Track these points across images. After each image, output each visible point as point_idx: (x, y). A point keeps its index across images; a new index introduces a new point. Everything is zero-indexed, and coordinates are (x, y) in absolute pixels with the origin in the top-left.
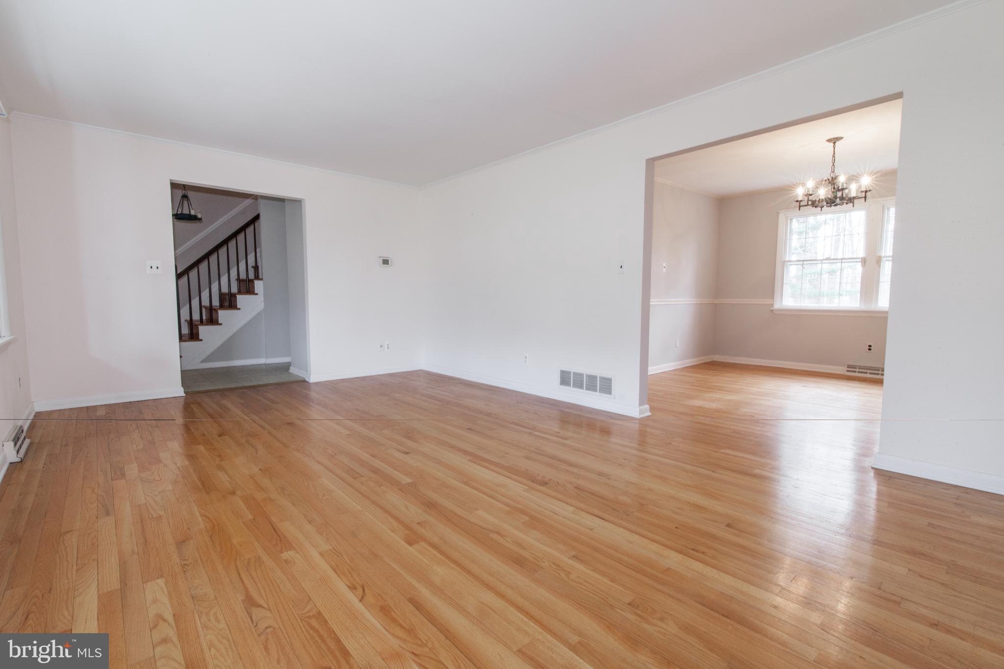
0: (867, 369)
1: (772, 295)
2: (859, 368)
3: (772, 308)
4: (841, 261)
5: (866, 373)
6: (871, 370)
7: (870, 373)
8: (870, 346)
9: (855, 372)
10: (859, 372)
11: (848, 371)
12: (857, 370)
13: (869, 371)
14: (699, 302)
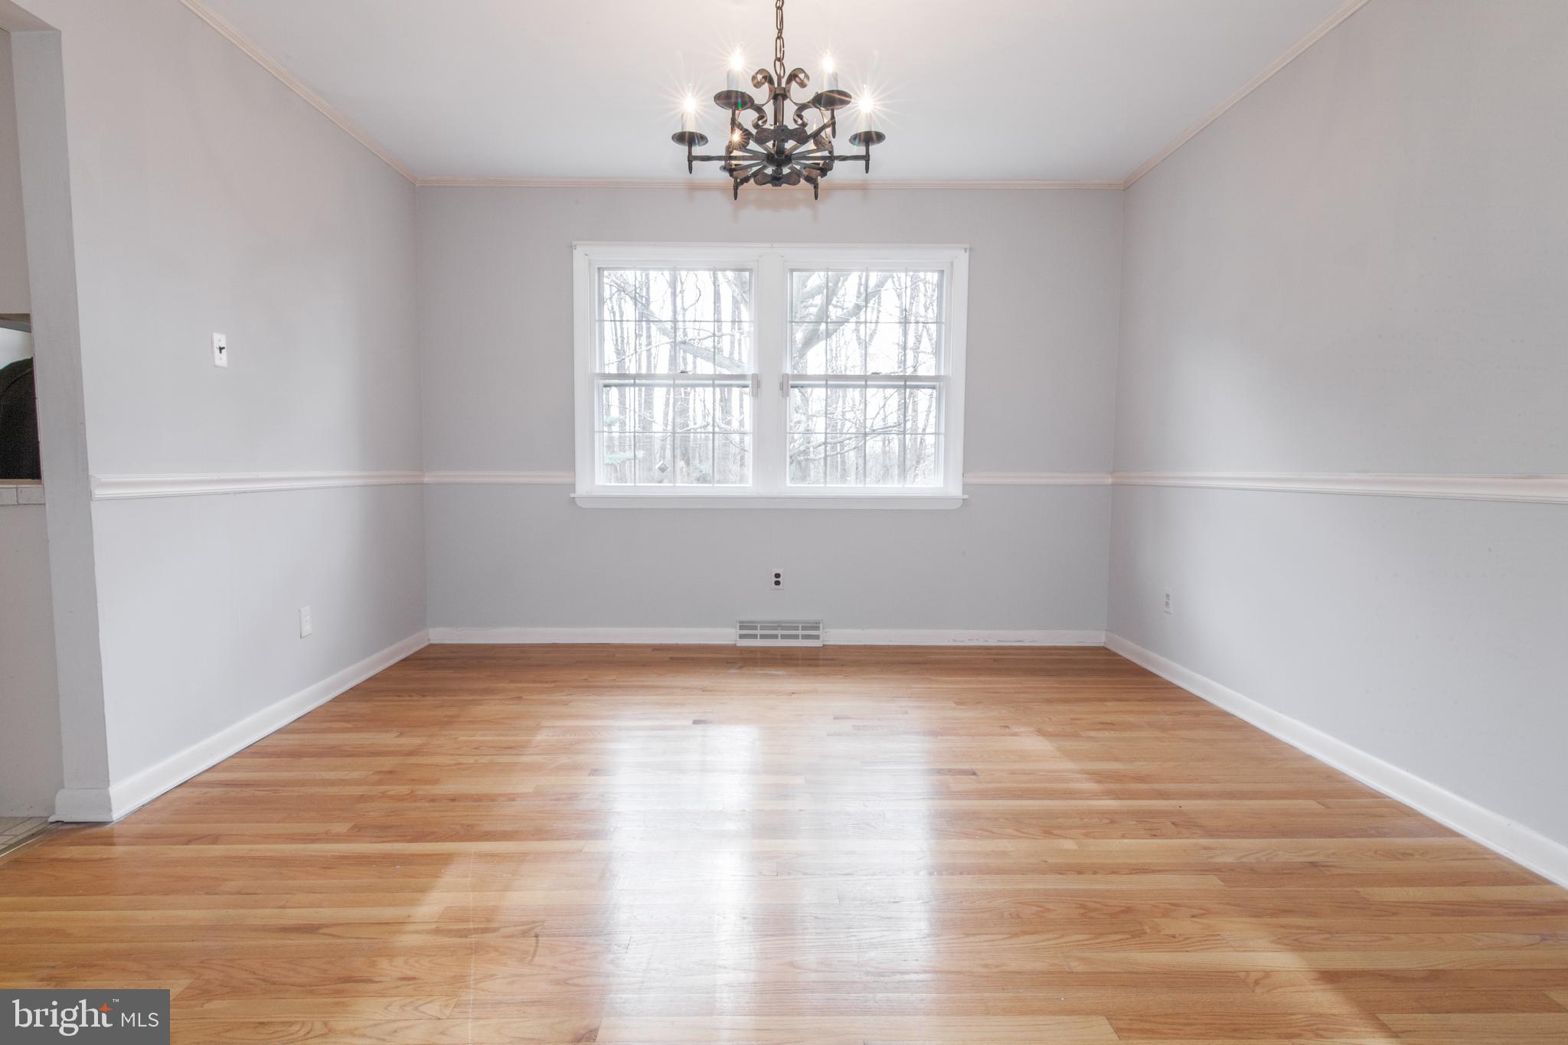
0: (775, 628)
1: (566, 458)
2: (762, 628)
3: (572, 495)
4: (711, 382)
5: (775, 637)
6: (783, 628)
7: (784, 637)
8: (778, 576)
9: (755, 636)
10: (763, 637)
11: (742, 636)
12: (759, 632)
13: (779, 632)
14: (375, 481)
